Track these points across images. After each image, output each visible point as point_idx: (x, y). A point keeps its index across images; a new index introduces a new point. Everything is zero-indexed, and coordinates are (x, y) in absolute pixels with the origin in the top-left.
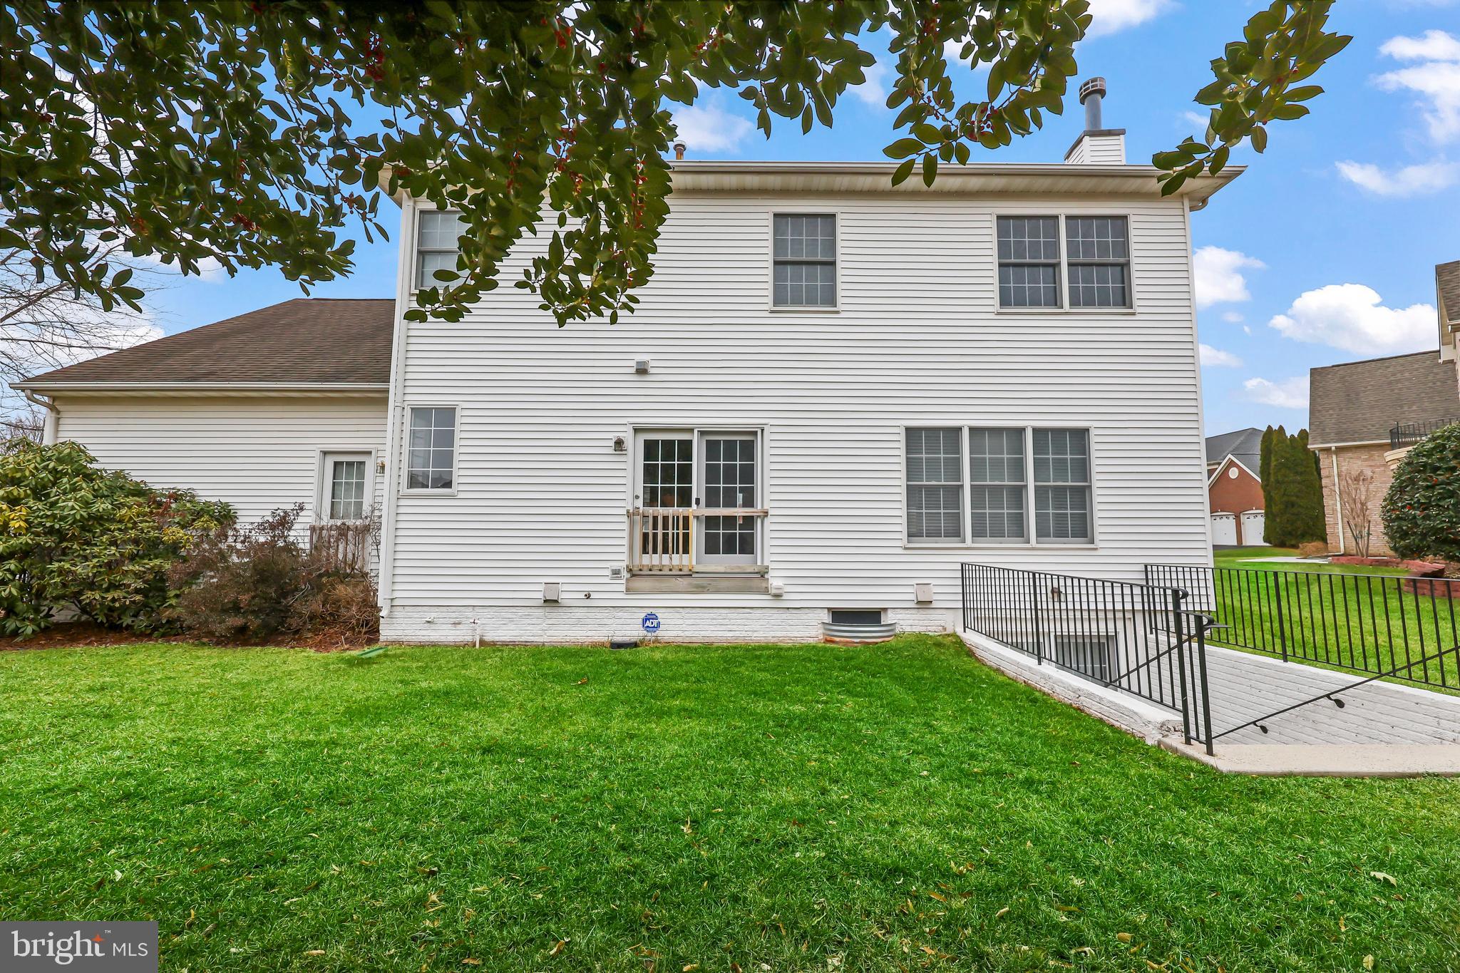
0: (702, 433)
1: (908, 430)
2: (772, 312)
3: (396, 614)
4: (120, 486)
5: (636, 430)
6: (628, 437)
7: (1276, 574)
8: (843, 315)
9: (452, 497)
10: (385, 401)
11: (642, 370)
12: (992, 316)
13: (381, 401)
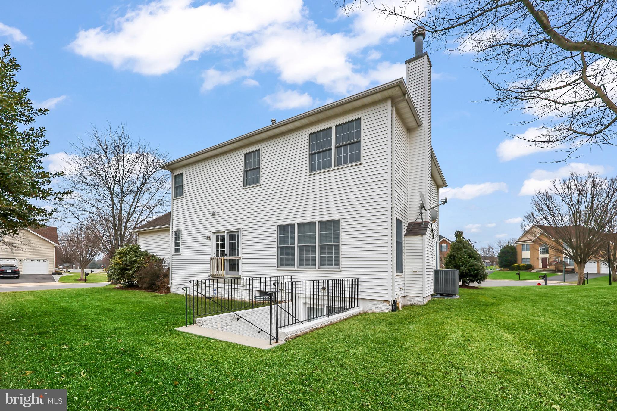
0: (228, 232)
1: (278, 226)
2: (243, 189)
3: (173, 286)
4: (146, 255)
5: (214, 233)
6: (211, 235)
7: (328, 280)
8: (262, 186)
9: (180, 255)
10: (169, 230)
11: (214, 214)
12: (307, 177)
13: (168, 230)
